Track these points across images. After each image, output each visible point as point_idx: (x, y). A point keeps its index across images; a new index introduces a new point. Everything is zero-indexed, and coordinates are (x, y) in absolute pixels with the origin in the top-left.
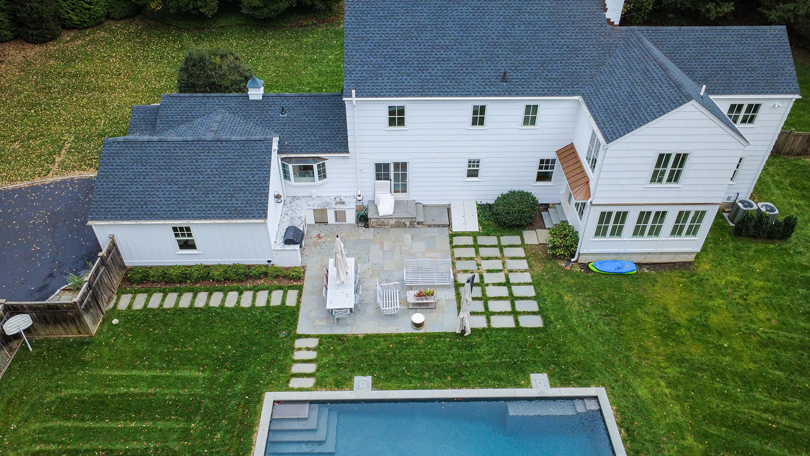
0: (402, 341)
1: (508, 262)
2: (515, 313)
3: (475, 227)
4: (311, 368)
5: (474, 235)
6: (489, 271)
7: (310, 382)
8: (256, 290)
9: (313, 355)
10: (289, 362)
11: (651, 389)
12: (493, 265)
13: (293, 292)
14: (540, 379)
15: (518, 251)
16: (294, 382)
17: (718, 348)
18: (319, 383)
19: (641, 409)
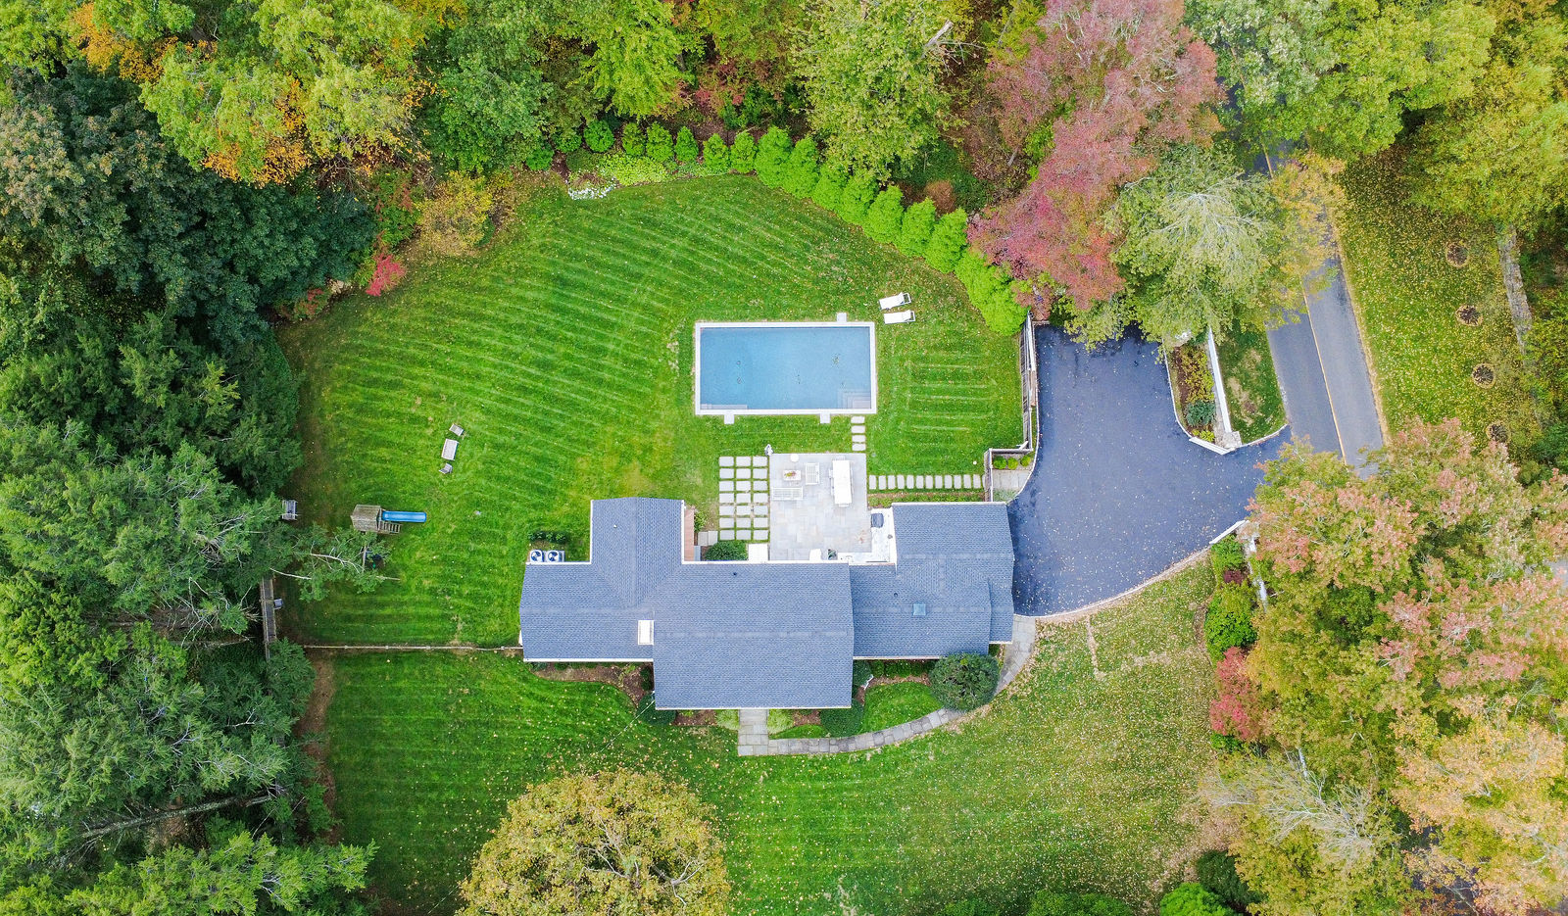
0: (803, 446)
1: (731, 514)
2: (734, 467)
3: (752, 544)
4: (854, 429)
5: (752, 541)
6: (746, 504)
7: (854, 420)
8: (896, 489)
9: (855, 438)
10: (867, 434)
11: (670, 413)
12: (742, 511)
13: (873, 487)
14: (729, 420)
15: (724, 523)
16: (862, 420)
17: (622, 440)
18: (848, 419)
19: (679, 402)
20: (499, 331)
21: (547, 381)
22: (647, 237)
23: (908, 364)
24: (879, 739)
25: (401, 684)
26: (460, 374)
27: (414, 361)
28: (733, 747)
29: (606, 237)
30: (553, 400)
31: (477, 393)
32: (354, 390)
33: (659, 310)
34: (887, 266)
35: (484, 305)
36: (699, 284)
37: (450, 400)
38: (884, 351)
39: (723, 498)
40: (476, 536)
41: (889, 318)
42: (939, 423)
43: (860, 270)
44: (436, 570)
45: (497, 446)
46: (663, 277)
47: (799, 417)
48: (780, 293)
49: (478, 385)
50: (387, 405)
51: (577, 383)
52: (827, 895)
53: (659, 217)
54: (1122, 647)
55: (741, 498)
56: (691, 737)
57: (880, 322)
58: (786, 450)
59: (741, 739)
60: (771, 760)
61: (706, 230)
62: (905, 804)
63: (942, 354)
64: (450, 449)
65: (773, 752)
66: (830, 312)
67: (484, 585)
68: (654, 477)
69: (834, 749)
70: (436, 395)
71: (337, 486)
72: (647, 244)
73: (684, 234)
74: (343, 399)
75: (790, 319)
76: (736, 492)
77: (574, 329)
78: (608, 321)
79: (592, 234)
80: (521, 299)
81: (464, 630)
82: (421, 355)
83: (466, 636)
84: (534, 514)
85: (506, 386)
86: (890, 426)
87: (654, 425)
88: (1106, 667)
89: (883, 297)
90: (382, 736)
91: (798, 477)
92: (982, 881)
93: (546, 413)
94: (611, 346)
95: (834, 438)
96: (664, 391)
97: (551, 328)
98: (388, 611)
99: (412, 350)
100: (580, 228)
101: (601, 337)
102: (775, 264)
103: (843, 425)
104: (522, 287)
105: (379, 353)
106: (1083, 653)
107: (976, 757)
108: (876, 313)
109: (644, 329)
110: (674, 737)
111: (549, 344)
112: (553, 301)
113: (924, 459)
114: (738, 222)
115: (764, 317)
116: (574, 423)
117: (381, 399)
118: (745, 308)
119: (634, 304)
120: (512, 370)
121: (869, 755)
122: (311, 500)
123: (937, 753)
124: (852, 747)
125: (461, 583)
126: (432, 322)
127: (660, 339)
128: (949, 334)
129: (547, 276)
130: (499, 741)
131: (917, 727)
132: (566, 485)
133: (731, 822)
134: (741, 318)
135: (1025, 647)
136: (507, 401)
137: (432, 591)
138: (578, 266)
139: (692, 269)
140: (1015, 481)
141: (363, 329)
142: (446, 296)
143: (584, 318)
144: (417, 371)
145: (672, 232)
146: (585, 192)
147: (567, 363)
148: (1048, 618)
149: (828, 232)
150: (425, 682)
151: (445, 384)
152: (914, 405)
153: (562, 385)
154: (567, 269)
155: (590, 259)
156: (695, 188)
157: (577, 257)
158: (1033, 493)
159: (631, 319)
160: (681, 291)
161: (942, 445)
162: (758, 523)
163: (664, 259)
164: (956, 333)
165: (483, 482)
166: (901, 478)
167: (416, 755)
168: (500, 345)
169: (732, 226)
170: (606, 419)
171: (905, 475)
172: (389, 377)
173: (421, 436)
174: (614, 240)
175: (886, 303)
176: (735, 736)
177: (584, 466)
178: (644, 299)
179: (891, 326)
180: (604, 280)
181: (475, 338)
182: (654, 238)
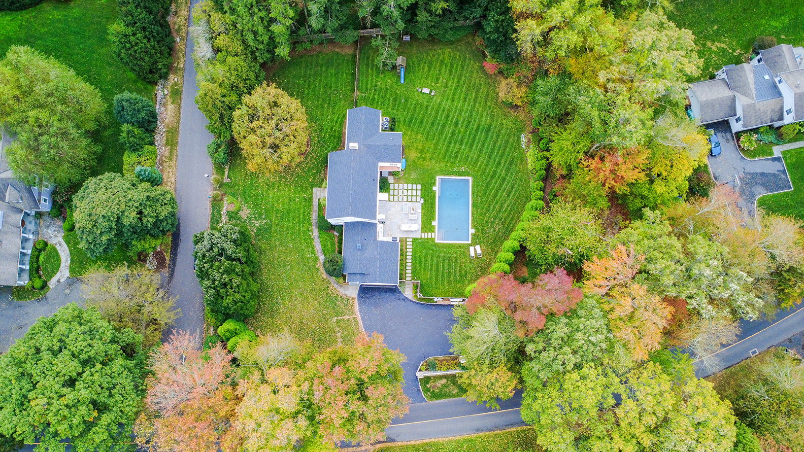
0: (424, 215)
1: (400, 188)
2: (417, 190)
3: (387, 195)
4: (430, 234)
5: (389, 195)
6: (403, 193)
7: (433, 234)
8: (406, 248)
9: (426, 234)
10: (428, 238)
11: (437, 167)
12: (401, 192)
13: (408, 240)
14: (434, 188)
15: (396, 185)
16: (433, 237)
17: (428, 150)
18: (434, 232)
19: (442, 171)
20: (470, 108)
21: (450, 124)
22: (506, 161)
23: (455, 255)
24: (316, 237)
25: (345, 75)
26: (454, 94)
27: (459, 79)
28: (316, 186)
29: (506, 147)
30: (444, 126)
31: (447, 101)
32: (449, 59)
33: (477, 165)
34: (493, 250)
35: (480, 103)
36: (486, 179)
37: (445, 91)
38: (460, 246)
39: (405, 185)
40: (395, 100)
41: (472, 249)
42: (432, 266)
43: (491, 239)
44: (383, 87)
45: (427, 107)
46: (489, 166)
47: (435, 214)
48: (483, 209)
49: (449, 101)
50: (443, 70)
51: (449, 135)
52: (264, 216)
53: (514, 166)
54: (345, 328)
55: (405, 192)
56: (321, 171)
57: (471, 245)
58: (423, 208)
59: (319, 189)
60: (311, 199)
61: (508, 183)
62: (293, 245)
63: (458, 268)
64: (426, 91)
65: (314, 200)
66: (474, 227)
67: (378, 102)
68: (414, 162)
69: (314, 221)
70: (447, 86)
71: (415, 54)
72: (503, 161)
73: (507, 175)
74: (446, 56)
75: (472, 212)
76: (407, 190)
77: (470, 135)
78: (473, 146)
79: (507, 142)
80: (482, 116)
81: (362, 96)
82: (462, 82)
83: (360, 96)
84: (402, 119)
85: (449, 111)
86: (431, 247)
87: (433, 162)
88: (337, 322)
89: (481, 247)
90: (327, 70)
91: (412, 212)
92: (264, 271)
93: (438, 124)
94: (463, 147)
95: (427, 225)
96: (446, 165)
97: (471, 126)
98: (370, 71)
99: (463, 78)
100: (510, 137)
101: (467, 144)
102: (494, 207)
103: (431, 230)
104: (486, 117)
105: (462, 67)
106: (342, 314)
107: (308, 271)
108: (474, 244)
109: (470, 159)
110: (321, 165)
111: (464, 126)
112: (481, 127)
113: (418, 259)
114: (511, 195)
115: (473, 202)
116: (435, 134)
117: (446, 68)
118: (477, 196)
119: (479, 156)
120: (455, 113)
121: (311, 233)
122: (410, 46)
123: (310, 258)
124: (314, 227)
125: (379, 95)
126: (473, 85)
127: (465, 164)
128: (466, 272)
129: (490, 125)
130: (323, 107)
131: (320, 251)
132: (412, 131)
133: (291, 185)
134: (473, 194)
135: (347, 292)
136: (443, 111)
137: (376, 86)
138: (494, 136)
139: (492, 177)
140: (408, 293)
141: (472, 62)
142: (484, 90)
143: (474, 138)
144: (456, 80)
145: (508, 170)
146: (524, 140)
147: (457, 132)
148: (356, 301)
149: (507, 228)
150: (345, 83)
151: (451, 90)
152: (438, 256)
153: (449, 130)
154: (493, 132)
155: (497, 141)
156: (525, 180)
157: (498, 136)
158: (404, 300)
159: (473, 155)
160: (484, 173)
161: (423, 266)
162: (396, 198)
163: (496, 167)
164: (466, 274)
165: (414, 102)
166: (411, 250)
167: (320, 80)
168: (465, 109)
169: (510, 193)
170: (436, 145)
171: (412, 252)
172: (454, 71)
173: (432, 82)
174: (504, 150)
175: (478, 248)
176: (320, 187)
177: (419, 137)
178: (481, 159)
179: (469, 249)
180: (489, 145)
181: (467, 100)
182: (505, 164)
